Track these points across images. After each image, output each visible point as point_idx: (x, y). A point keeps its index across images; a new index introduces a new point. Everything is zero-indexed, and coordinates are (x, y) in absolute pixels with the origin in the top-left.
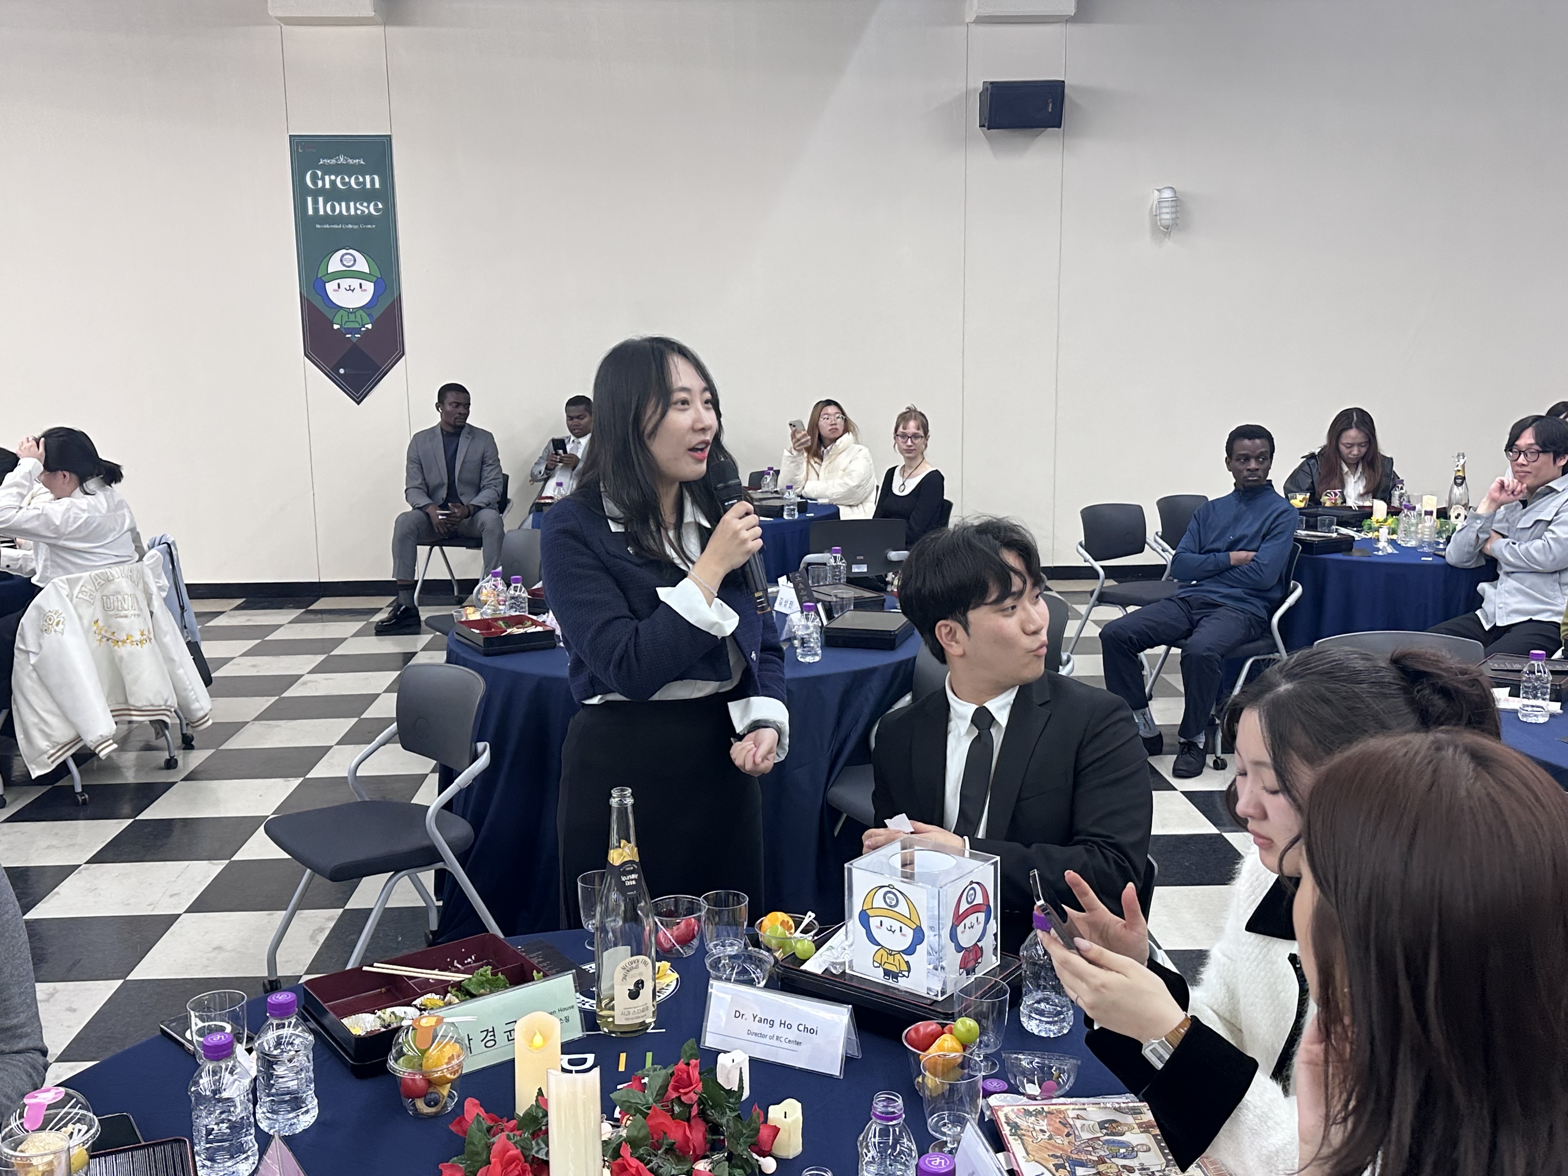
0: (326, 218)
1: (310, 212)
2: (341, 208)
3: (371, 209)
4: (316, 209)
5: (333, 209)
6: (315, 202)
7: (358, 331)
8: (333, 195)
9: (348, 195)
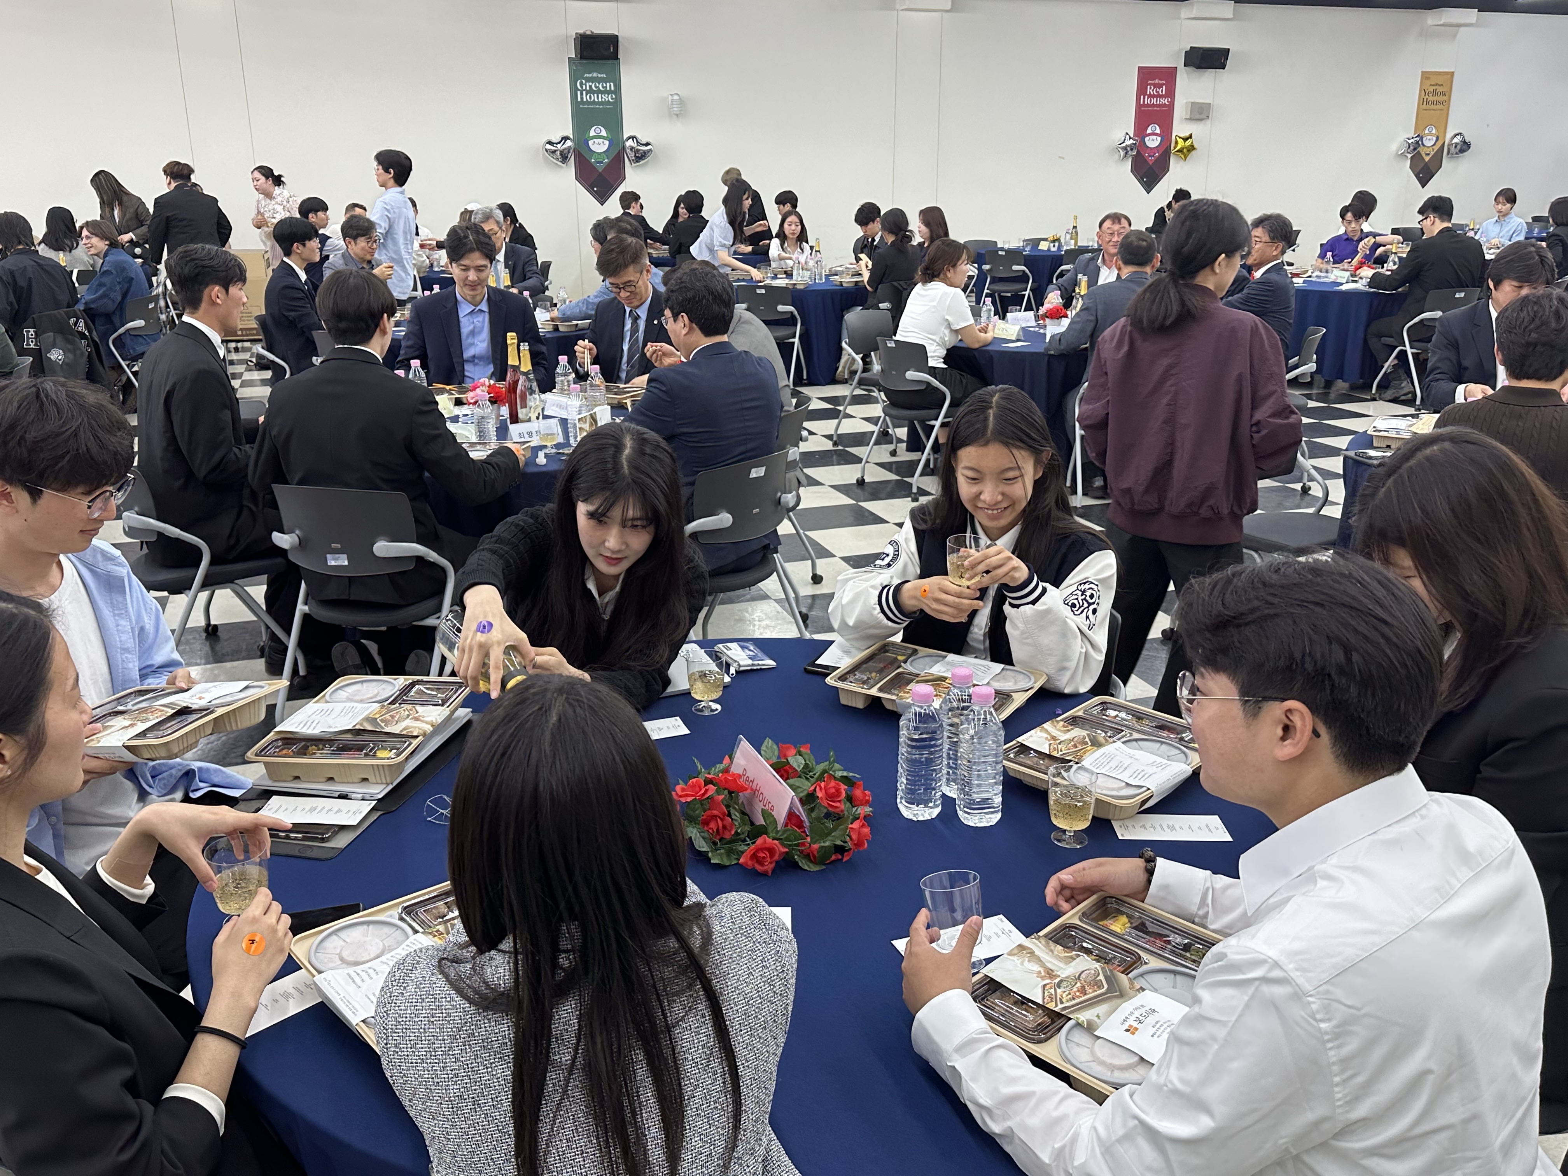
0: (587, 103)
1: (579, 99)
2: (594, 97)
3: (609, 98)
4: (582, 98)
5: (590, 97)
6: (582, 94)
7: (602, 162)
8: (590, 91)
9: (599, 92)
